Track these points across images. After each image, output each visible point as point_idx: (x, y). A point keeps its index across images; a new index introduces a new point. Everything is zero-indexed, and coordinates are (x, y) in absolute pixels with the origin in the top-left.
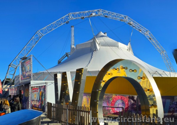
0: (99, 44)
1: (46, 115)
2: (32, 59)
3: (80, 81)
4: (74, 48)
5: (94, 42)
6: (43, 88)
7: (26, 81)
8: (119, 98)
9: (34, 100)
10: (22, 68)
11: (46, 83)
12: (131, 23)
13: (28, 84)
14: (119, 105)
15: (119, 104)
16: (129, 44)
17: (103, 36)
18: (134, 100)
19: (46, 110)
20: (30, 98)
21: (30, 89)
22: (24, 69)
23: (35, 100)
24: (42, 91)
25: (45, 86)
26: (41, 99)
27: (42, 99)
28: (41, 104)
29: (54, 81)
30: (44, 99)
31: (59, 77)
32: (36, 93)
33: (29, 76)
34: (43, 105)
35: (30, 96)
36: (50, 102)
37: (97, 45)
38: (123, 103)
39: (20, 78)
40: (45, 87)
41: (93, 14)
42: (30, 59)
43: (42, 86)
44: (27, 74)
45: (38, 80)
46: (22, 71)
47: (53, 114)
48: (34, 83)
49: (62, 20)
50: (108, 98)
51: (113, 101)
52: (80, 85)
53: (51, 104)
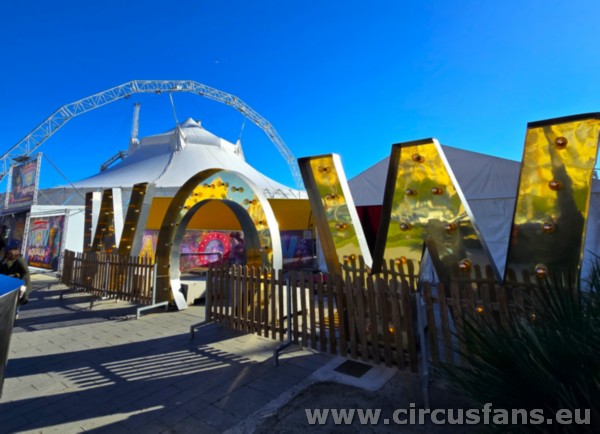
0: (185, 140)
1: (58, 276)
2: (39, 161)
3: (139, 208)
4: (136, 144)
5: (177, 137)
6: (58, 220)
7: (20, 205)
8: (213, 236)
9: (35, 247)
10: (14, 178)
11: (66, 211)
12: (243, 108)
13: (23, 213)
14: (214, 250)
15: (212, 248)
16: (238, 142)
17: (193, 126)
18: (240, 240)
19: (61, 265)
20: (25, 242)
21: (28, 222)
22: (19, 180)
23: (37, 245)
24: (55, 226)
25: (63, 217)
26: (51, 243)
27: (53, 243)
28: (51, 255)
29: (84, 207)
30: (58, 243)
31: (97, 197)
32: (40, 231)
33: (30, 196)
34: (55, 255)
35: (26, 238)
36: (70, 249)
37: (182, 141)
38: (221, 246)
39: (7, 199)
40: (62, 220)
41: (178, 87)
42: (36, 161)
43: (57, 217)
44: (24, 192)
45: (50, 204)
46: (14, 184)
47: (76, 274)
48: (37, 210)
49: (116, 91)
50: (194, 237)
51: (203, 243)
52: (138, 214)
53: (73, 253)
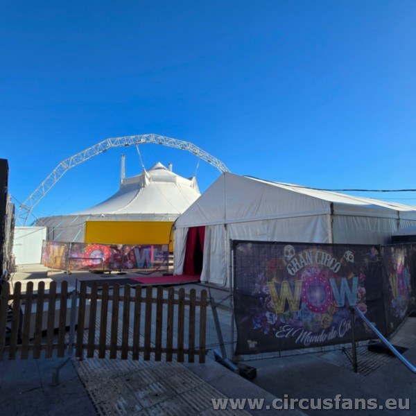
0: (149, 179)
5: (143, 177)
16: (194, 179)
41: (142, 140)
49: (96, 148)
